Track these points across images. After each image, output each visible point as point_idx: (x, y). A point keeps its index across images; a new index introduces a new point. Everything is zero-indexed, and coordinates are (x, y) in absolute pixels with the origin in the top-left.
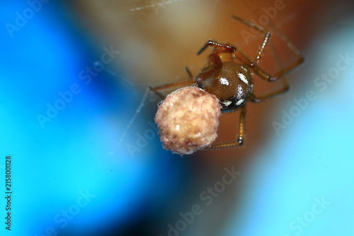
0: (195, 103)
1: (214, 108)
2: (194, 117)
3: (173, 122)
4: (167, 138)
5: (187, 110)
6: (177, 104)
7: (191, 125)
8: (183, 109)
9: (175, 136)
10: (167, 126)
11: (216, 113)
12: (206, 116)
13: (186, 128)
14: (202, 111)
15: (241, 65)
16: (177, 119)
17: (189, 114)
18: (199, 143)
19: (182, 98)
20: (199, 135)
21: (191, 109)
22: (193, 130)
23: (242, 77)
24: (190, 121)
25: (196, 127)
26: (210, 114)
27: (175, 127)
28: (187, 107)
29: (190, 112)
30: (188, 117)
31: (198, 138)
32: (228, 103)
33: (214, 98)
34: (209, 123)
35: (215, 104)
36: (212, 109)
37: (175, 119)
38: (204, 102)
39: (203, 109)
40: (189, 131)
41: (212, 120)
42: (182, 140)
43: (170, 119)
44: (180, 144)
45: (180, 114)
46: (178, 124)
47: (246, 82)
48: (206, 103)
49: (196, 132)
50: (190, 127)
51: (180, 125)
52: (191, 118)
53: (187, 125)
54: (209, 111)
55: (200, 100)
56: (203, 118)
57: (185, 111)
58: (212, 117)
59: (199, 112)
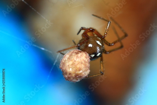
0: (77, 57)
1: (86, 58)
2: (77, 63)
3: (68, 67)
4: (66, 75)
5: (74, 60)
6: (69, 58)
7: (77, 67)
8: (72, 60)
9: (70, 74)
10: (66, 69)
11: (88, 60)
12: (83, 62)
13: (75, 69)
14: (81, 60)
15: (97, 37)
16: (70, 65)
17: (75, 62)
18: (81, 75)
19: (71, 55)
20: (81, 72)
21: (75, 60)
22: (78, 70)
23: (98, 42)
24: (76, 65)
25: (79, 68)
26: (85, 61)
27: (69, 69)
28: (73, 59)
29: (75, 61)
30: (75, 64)
31: (81, 73)
32: (93, 56)
33: (86, 53)
34: (85, 65)
35: (86, 56)
36: (85, 59)
37: (69, 66)
38: (81, 55)
39: (81, 59)
40: (76, 70)
41: (86, 64)
42: (74, 75)
43: (66, 66)
44: (73, 77)
45: (71, 63)
46: (70, 68)
47: (101, 44)
48: (82, 56)
49: (79, 70)
50: (76, 68)
51: (72, 68)
52: (76, 64)
53: (75, 67)
54: (84, 60)
55: (79, 55)
56: (82, 63)
57: (73, 61)
58: (86, 62)
59: (80, 61)
